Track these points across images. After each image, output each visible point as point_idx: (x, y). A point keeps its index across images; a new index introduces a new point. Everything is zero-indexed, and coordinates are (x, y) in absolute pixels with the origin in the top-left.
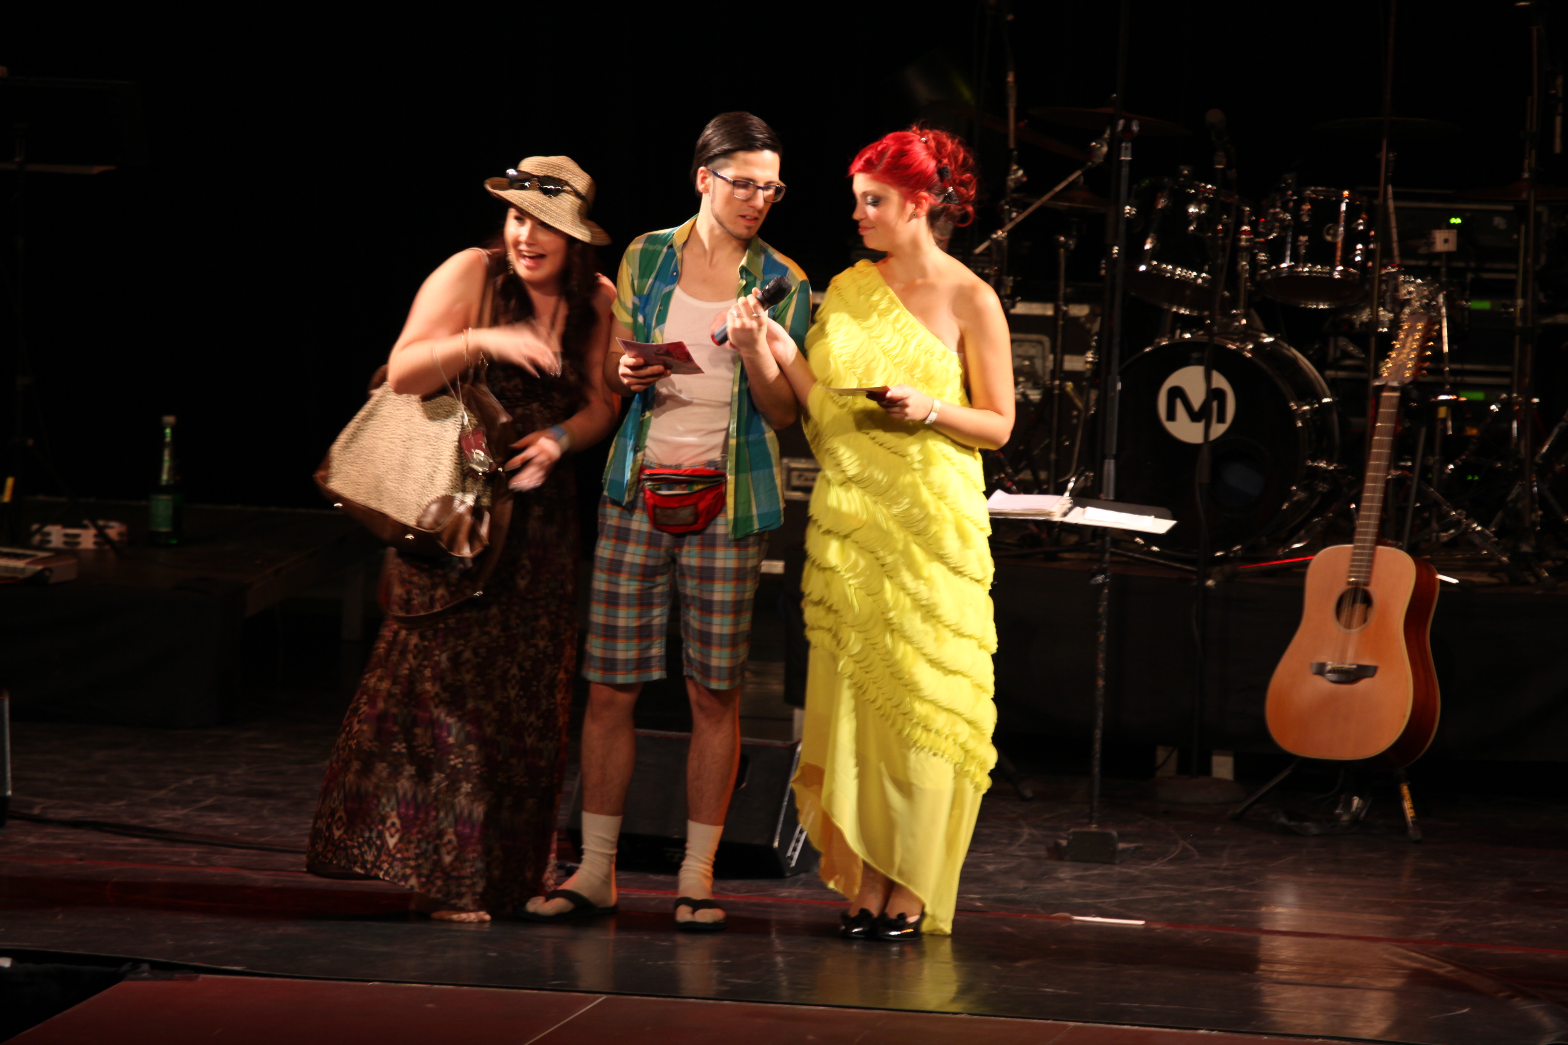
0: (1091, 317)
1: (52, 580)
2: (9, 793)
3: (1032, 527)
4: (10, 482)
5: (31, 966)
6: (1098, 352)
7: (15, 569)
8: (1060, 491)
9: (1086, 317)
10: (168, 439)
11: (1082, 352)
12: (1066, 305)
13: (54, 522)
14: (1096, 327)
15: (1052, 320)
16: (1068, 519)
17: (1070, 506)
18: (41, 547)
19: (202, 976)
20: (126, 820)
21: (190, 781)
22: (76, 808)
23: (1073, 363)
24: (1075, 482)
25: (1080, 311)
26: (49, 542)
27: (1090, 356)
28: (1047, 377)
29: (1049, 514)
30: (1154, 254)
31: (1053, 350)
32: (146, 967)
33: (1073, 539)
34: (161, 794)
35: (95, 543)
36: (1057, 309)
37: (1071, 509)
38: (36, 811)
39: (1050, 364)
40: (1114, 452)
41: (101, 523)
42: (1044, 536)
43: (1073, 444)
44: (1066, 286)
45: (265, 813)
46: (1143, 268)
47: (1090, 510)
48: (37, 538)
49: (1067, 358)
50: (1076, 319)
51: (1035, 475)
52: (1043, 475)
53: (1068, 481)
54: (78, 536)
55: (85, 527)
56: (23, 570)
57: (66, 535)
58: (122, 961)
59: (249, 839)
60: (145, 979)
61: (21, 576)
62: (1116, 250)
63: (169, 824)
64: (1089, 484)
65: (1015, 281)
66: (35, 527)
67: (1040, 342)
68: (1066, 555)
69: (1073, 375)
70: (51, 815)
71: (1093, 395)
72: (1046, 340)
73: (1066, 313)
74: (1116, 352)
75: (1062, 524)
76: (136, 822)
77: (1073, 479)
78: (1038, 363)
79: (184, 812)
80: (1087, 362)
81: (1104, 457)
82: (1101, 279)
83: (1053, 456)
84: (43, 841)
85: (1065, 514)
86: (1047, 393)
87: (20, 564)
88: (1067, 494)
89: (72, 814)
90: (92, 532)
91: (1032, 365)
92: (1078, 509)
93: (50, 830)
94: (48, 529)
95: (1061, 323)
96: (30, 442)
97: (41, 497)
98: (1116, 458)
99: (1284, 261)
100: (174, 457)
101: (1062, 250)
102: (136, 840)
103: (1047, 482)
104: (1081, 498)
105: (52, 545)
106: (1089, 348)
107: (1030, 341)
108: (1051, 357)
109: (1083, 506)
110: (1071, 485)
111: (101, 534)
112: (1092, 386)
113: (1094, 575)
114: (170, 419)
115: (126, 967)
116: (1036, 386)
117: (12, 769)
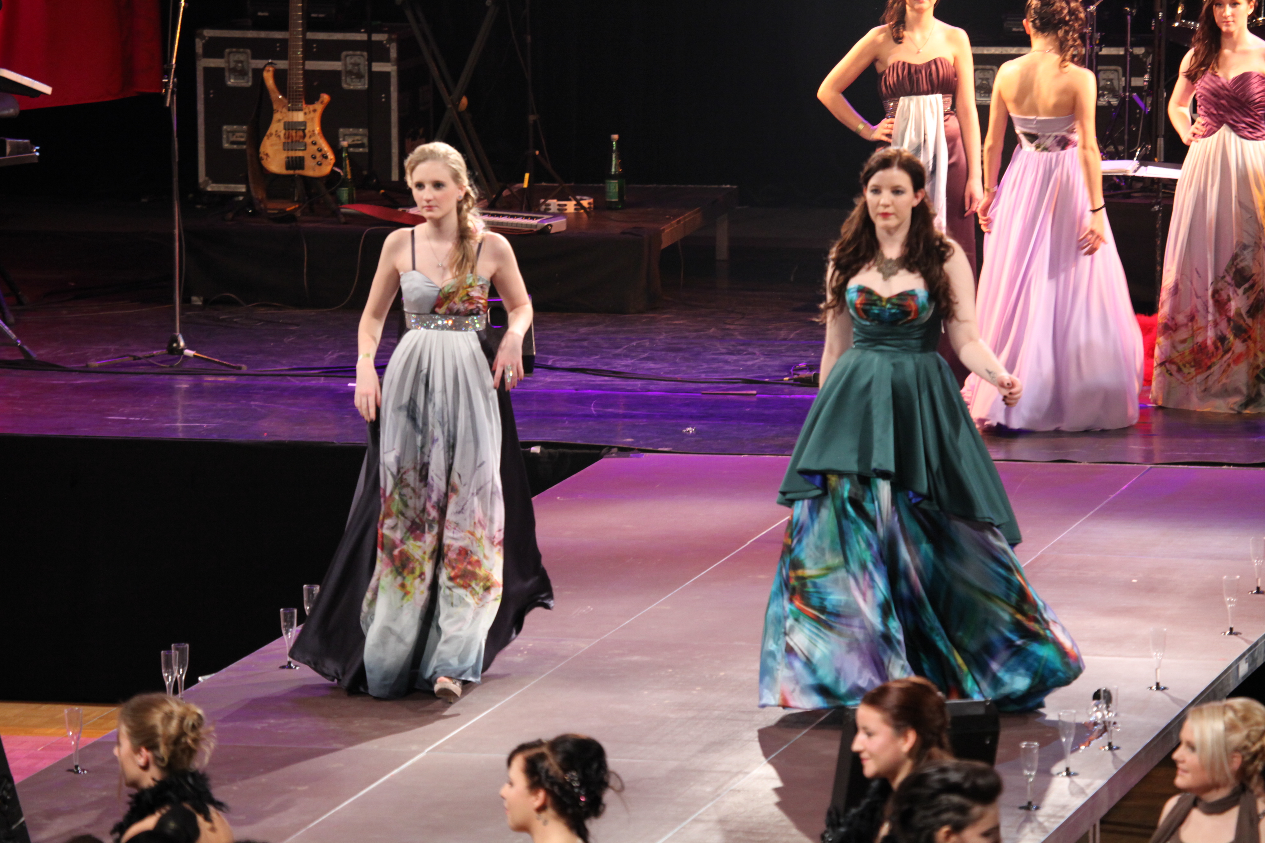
0: (1147, 54)
1: (553, 231)
2: (534, 353)
3: (1115, 179)
4: (527, 176)
5: (552, 451)
6: (1152, 75)
7: (531, 226)
8: (1131, 157)
9: (1143, 54)
10: (614, 148)
11: (1142, 75)
12: (1132, 48)
13: (553, 198)
14: (1150, 60)
15: (1124, 56)
16: (1137, 174)
17: (1137, 166)
18: (546, 212)
19: (645, 454)
20: (600, 366)
21: (634, 344)
22: (571, 360)
23: (1137, 82)
24: (1140, 151)
25: (1139, 51)
26: (550, 209)
27: (1147, 77)
28: (1121, 91)
29: (1126, 171)
30: (1183, 16)
31: (1124, 75)
32: (615, 450)
33: (1140, 185)
34: (618, 351)
35: (575, 209)
36: (1126, 51)
37: (1138, 168)
38: (550, 363)
39: (1123, 83)
40: (1163, 133)
41: (578, 197)
42: (1123, 184)
43: (1138, 129)
44: (1131, 36)
45: (678, 360)
46: (1176, 24)
47: (1150, 168)
48: (543, 207)
49: (1133, 79)
50: (1138, 56)
51: (1116, 148)
52: (1121, 148)
53: (1136, 151)
54: (566, 205)
55: (569, 200)
56: (536, 226)
57: (559, 205)
58: (602, 448)
59: (669, 376)
60: (614, 457)
61: (535, 230)
62: (1161, 14)
63: (624, 368)
64: (1148, 153)
65: (1101, 36)
66: (542, 201)
67: (1116, 71)
68: (1136, 195)
69: (1138, 89)
70: (558, 365)
71: (1149, 101)
72: (1120, 69)
73: (1131, 53)
74: (1163, 76)
75: (1134, 176)
76: (605, 368)
77: (1139, 150)
78: (1116, 83)
79: (632, 361)
80: (1145, 81)
81: (1157, 137)
82: (1152, 32)
83: (1126, 137)
84: (555, 380)
85: (1135, 171)
86: (1122, 101)
87: (535, 222)
88: (1135, 159)
89: (570, 364)
90: (574, 202)
91: (1112, 84)
92: (1143, 168)
93: (558, 373)
94: (549, 201)
95: (1129, 59)
96: (537, 152)
97: (544, 184)
98: (1164, 136)
99: (1260, 16)
100: (619, 157)
101: (1129, 17)
102: (606, 378)
103: (1123, 152)
104: (1145, 160)
105: (551, 211)
106: (1146, 72)
107: (1110, 70)
108: (1123, 79)
109: (1146, 166)
110: (1137, 153)
111: (579, 205)
112: (1148, 95)
113: (1153, 206)
114: (615, 137)
115: (604, 451)
116: (1115, 96)
117: (535, 340)
